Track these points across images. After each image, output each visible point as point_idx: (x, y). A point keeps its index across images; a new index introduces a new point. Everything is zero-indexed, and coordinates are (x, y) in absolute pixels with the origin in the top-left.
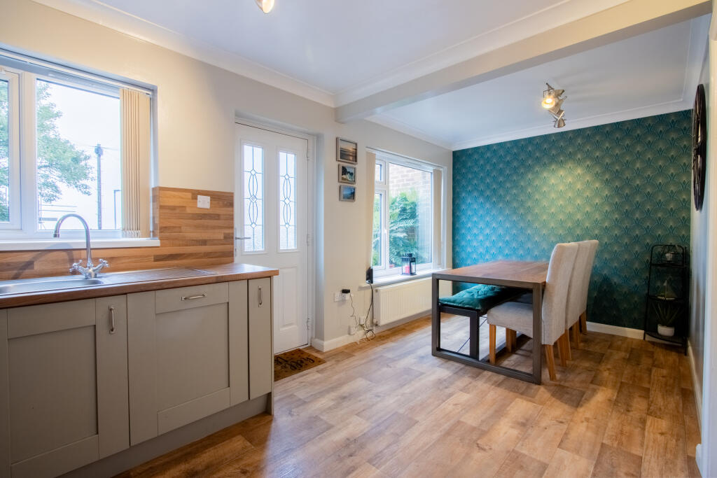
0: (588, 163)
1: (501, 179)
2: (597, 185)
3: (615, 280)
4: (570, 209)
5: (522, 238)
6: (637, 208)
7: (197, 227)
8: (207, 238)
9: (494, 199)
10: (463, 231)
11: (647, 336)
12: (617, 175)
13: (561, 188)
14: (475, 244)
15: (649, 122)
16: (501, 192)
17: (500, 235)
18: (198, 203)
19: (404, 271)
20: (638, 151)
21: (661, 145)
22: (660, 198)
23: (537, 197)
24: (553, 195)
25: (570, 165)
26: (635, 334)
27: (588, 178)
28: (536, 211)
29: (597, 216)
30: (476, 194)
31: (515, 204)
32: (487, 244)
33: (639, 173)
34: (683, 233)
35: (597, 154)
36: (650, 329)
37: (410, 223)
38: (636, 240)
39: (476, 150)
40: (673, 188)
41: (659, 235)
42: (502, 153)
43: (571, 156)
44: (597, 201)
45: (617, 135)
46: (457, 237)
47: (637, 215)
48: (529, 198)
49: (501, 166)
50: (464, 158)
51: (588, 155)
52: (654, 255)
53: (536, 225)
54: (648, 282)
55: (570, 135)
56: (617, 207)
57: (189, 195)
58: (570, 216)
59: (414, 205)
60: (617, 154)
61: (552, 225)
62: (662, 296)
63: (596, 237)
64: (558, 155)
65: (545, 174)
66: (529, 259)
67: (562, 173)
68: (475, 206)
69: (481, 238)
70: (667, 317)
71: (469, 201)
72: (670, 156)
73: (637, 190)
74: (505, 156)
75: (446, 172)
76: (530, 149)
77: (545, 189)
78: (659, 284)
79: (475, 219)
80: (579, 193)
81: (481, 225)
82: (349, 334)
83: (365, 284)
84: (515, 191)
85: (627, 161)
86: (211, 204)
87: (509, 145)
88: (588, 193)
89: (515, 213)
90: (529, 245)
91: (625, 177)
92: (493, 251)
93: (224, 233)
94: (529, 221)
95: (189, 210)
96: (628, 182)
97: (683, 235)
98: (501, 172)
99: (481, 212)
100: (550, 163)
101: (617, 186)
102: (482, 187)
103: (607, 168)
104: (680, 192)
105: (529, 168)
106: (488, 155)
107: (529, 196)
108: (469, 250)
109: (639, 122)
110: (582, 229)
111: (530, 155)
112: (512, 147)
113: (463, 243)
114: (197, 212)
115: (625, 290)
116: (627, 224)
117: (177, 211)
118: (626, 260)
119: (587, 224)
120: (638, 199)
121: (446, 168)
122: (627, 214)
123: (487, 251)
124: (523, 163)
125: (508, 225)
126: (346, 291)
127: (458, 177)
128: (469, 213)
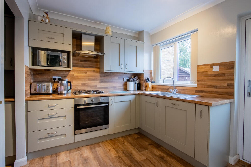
7: (213, 80)
8: (217, 85)
18: (213, 69)
57: (209, 66)
86: (220, 69)
93: (227, 83)
95: (209, 73)
114: (213, 73)
117: (204, 74)
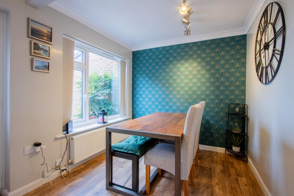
0: (199, 60)
1: (157, 67)
2: (203, 72)
3: (212, 122)
4: (190, 85)
5: (167, 100)
6: (222, 84)
9: (154, 79)
10: (138, 96)
11: (227, 151)
12: (213, 67)
13: (186, 73)
14: (144, 103)
15: (227, 40)
16: (157, 75)
17: (156, 98)
19: (100, 121)
20: (222, 55)
21: (233, 52)
22: (232, 79)
23: (175, 77)
24: (182, 77)
25: (190, 61)
26: (221, 150)
27: (199, 68)
28: (174, 85)
29: (203, 88)
30: (144, 75)
31: (164, 82)
32: (150, 103)
33: (223, 66)
34: (243, 97)
35: (204, 56)
36: (229, 148)
37: (108, 91)
38: (221, 101)
39: (144, 51)
40: (238, 74)
41: (232, 98)
42: (157, 53)
43: (191, 56)
44: (203, 80)
45: (213, 46)
46: (134, 99)
47: (222, 88)
48: (171, 78)
49: (157, 60)
50: (138, 56)
51: (199, 56)
52: (230, 109)
53: (174, 93)
54: (228, 123)
55: (191, 45)
56: (213, 83)
58: (191, 88)
59: (111, 81)
60: (213, 56)
61: (182, 93)
62: (235, 131)
63: (203, 100)
64: (185, 55)
65: (179, 66)
66: (171, 111)
67: (187, 65)
68: (144, 82)
69: (147, 100)
70: (237, 142)
71: (141, 79)
72: (237, 58)
73: (222, 75)
74: (159, 55)
75: (129, 62)
76: (171, 51)
77: (178, 73)
78: (232, 124)
79: (144, 89)
80: (195, 76)
81: (147, 93)
82: (43, 177)
83: (61, 134)
84: (164, 74)
85: (217, 60)
87: (161, 49)
88: (199, 76)
89: (164, 86)
90: (171, 104)
91: (216, 68)
92: (153, 107)
94: (171, 90)
96: (217, 71)
97: (243, 98)
98: (157, 63)
99: (147, 86)
100: (181, 60)
101: (212, 73)
102: (147, 72)
103: (208, 63)
104: (241, 76)
105: (171, 62)
106: (151, 54)
107: (171, 77)
108: (141, 106)
109: (222, 40)
110: (196, 95)
111: (171, 55)
112: (163, 50)
113: (138, 103)
115: (216, 127)
116: (217, 92)
118: (217, 111)
119: (199, 93)
120: (222, 79)
121: (128, 60)
122: (217, 87)
123: (150, 107)
124: (168, 59)
125: (160, 93)
126: (38, 145)
127: (135, 66)
128: (141, 86)
